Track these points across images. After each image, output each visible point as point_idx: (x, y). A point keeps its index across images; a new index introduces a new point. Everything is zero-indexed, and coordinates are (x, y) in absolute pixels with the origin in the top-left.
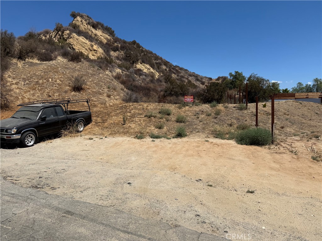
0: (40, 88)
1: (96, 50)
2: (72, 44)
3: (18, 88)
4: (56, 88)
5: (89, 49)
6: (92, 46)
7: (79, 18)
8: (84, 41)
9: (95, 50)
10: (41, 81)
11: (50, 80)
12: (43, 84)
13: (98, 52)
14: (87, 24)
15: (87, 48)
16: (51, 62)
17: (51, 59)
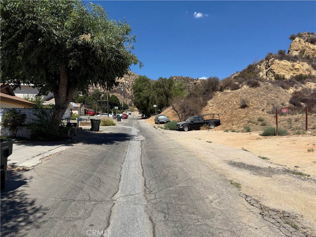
0: (222, 108)
1: (298, 69)
2: (273, 69)
3: (212, 109)
4: (232, 107)
5: (290, 69)
6: (293, 66)
7: (297, 39)
8: (285, 63)
9: (296, 69)
10: (225, 104)
11: (230, 102)
12: (225, 105)
13: (300, 70)
14: (305, 42)
15: (288, 69)
16: (237, 91)
17: (238, 88)
